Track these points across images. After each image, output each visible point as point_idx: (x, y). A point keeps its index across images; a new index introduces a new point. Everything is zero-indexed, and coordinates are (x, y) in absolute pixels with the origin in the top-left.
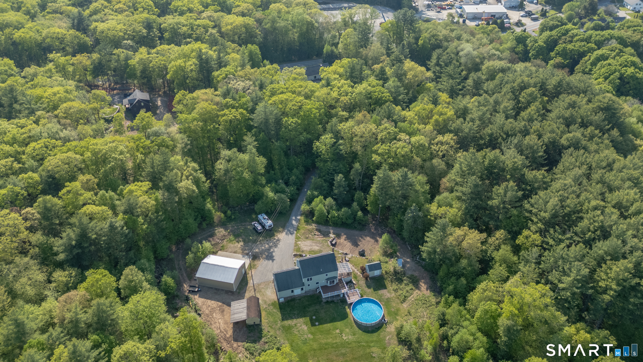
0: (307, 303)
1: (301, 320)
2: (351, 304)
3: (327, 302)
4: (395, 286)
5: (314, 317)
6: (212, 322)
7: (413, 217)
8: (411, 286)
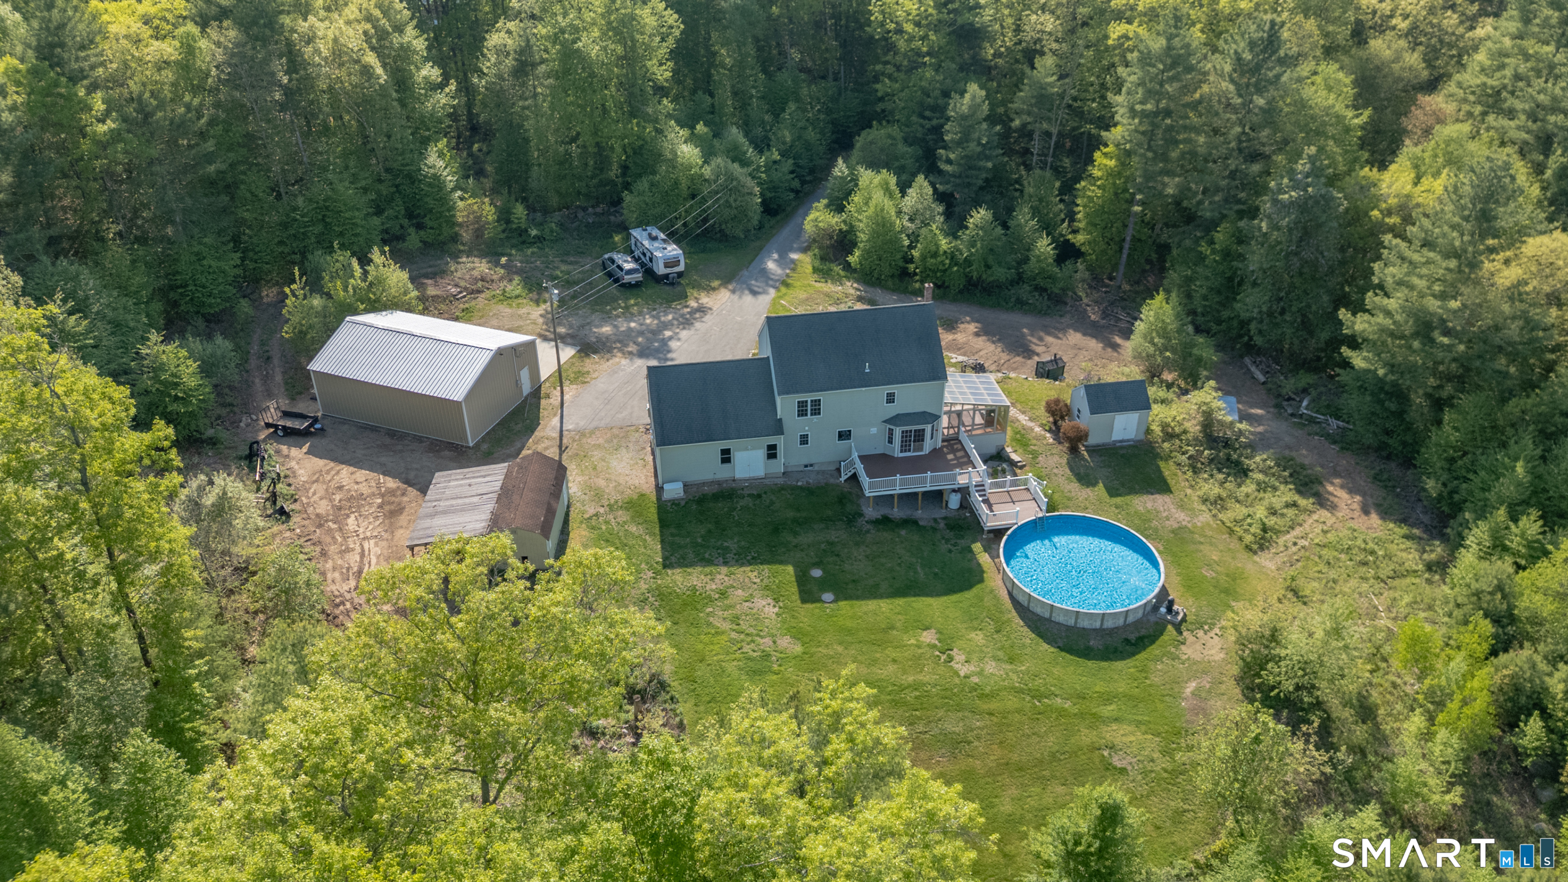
0: (790, 514)
1: (750, 575)
2: (998, 533)
3: (885, 522)
4: (1210, 487)
5: (817, 573)
6: (333, 549)
7: (1302, 206)
8: (1286, 494)
